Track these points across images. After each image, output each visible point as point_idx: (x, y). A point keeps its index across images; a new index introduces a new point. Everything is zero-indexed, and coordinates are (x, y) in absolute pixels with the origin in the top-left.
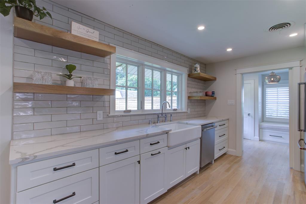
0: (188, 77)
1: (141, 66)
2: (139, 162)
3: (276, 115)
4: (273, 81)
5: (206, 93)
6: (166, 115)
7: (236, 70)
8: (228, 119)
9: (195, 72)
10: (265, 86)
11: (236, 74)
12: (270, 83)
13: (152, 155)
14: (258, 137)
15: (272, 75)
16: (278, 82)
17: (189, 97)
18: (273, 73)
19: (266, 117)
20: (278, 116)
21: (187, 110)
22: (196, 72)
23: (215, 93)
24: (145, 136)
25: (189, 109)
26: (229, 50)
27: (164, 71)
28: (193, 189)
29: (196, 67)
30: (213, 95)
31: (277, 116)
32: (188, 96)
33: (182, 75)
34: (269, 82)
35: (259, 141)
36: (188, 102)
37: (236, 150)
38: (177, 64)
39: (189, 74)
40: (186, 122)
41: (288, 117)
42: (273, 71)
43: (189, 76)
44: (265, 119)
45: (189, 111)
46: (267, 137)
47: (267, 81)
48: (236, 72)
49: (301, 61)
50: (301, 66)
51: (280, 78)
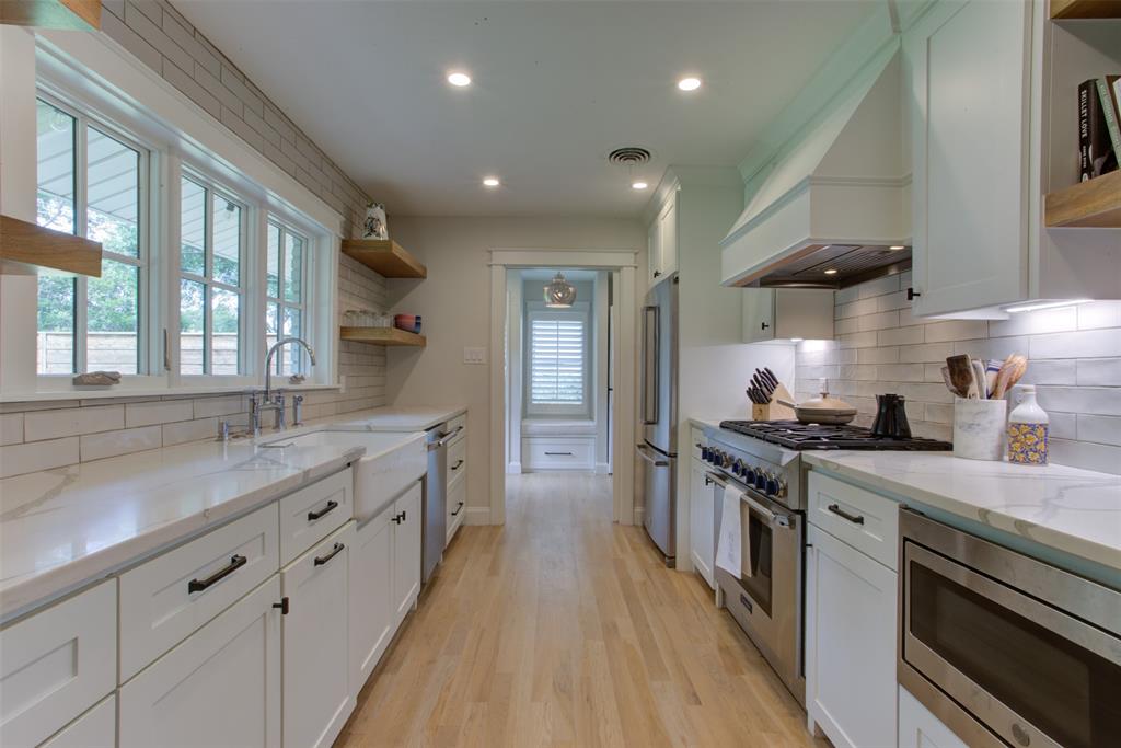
0: (342, 251)
1: (165, 157)
2: (284, 606)
4: (561, 301)
5: (397, 318)
6: (278, 399)
7: (490, 252)
8: (466, 412)
9: (368, 238)
10: (530, 314)
11: (490, 266)
12: (555, 306)
13: (318, 562)
14: (519, 464)
15: (559, 283)
16: (571, 303)
17: (344, 331)
18: (560, 275)
19: (533, 402)
20: (559, 400)
21: (339, 383)
22: (374, 237)
23: (423, 321)
24: (300, 481)
25: (343, 378)
26: (491, 182)
27: (261, 207)
28: (431, 662)
29: (374, 216)
30: (417, 330)
32: (342, 328)
33: (319, 237)
34: (553, 302)
35: (523, 473)
36: (340, 352)
37: (489, 506)
38: (310, 190)
39: (343, 241)
40: (362, 423)
41: (579, 400)
42: (564, 272)
43: (346, 246)
44: (529, 412)
45: (342, 386)
46: (540, 461)
47: (547, 297)
48: (491, 260)
49: (636, 254)
50: (636, 268)
51: (575, 294)
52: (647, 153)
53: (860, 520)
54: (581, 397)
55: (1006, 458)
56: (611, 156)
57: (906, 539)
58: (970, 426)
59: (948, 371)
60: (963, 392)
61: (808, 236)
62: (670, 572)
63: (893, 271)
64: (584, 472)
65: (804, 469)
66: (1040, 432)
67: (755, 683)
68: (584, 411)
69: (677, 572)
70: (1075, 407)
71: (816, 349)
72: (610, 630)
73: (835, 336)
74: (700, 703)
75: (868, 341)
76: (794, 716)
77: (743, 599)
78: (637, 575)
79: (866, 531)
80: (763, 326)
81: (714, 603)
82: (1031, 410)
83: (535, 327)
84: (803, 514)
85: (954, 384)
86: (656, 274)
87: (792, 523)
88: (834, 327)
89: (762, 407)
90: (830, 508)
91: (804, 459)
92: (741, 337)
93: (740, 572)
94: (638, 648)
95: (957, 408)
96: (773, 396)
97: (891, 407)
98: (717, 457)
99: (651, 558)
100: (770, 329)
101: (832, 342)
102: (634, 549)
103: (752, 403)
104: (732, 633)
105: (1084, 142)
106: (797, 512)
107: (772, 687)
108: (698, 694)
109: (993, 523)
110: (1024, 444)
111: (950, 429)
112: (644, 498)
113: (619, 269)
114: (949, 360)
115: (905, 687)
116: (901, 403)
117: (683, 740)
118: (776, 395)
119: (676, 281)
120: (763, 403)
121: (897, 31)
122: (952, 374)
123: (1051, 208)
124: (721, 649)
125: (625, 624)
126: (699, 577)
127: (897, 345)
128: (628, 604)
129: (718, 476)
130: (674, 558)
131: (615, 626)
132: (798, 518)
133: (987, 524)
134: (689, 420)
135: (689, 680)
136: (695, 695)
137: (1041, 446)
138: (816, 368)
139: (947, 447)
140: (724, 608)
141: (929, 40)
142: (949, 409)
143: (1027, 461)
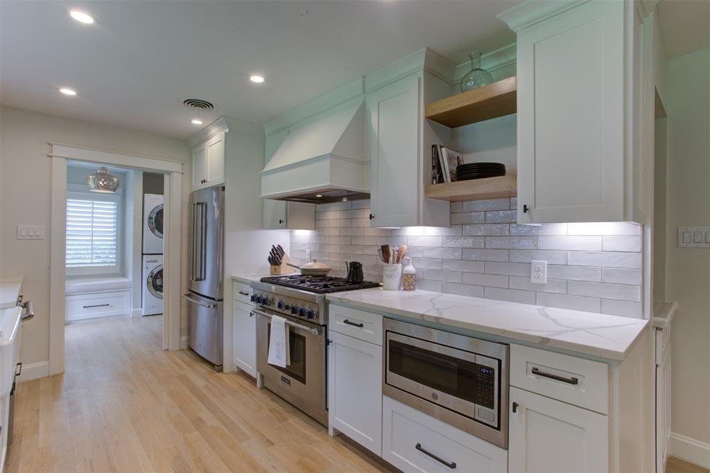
3: (90, 261)
4: (106, 187)
7: (52, 145)
11: (51, 157)
12: (99, 191)
15: (104, 174)
16: (114, 190)
18: (104, 169)
19: (67, 266)
20: (94, 263)
26: (68, 92)
31: (92, 263)
34: (98, 188)
37: (48, 360)
41: (113, 262)
47: (91, 184)
48: (52, 152)
49: (182, 164)
50: (182, 173)
51: (118, 184)
52: (212, 105)
53: (361, 326)
54: (114, 261)
55: (402, 288)
56: (185, 102)
57: (387, 331)
58: (391, 276)
59: (381, 252)
60: (387, 261)
61: (328, 184)
62: (220, 374)
63: (345, 200)
64: (122, 317)
65: (326, 303)
66: (414, 277)
67: (296, 422)
68: (118, 271)
69: (224, 373)
70: (422, 266)
71: (304, 235)
72: (198, 423)
73: (316, 228)
74: (273, 444)
75: (335, 232)
76: (320, 431)
77: (283, 379)
78: (200, 383)
79: (364, 330)
80: (280, 222)
81: (256, 386)
82: (410, 268)
83: (69, 204)
84: (325, 326)
85: (384, 257)
86: (204, 182)
87: (320, 332)
88: (315, 223)
89: (276, 267)
90: (345, 322)
91: (327, 298)
92: (262, 226)
93: (285, 364)
94: (222, 427)
95: (385, 268)
96: (282, 261)
97: (355, 268)
98: (264, 299)
99: (204, 369)
100: (285, 223)
101: (314, 231)
102: (189, 366)
103: (270, 265)
104: (272, 400)
105: (434, 167)
106: (323, 326)
107: (305, 421)
108: (271, 440)
109: (426, 319)
110: (409, 282)
111: (381, 277)
112: (190, 329)
113: (169, 173)
114: (382, 247)
115: (387, 395)
116: (361, 266)
117: (274, 467)
118: (284, 260)
119: (223, 188)
120: (277, 264)
121: (364, 92)
122: (383, 253)
123: (426, 191)
124: (271, 411)
125: (206, 415)
126: (242, 373)
127: (350, 237)
128: (203, 403)
129: (262, 310)
130: (222, 365)
131: (200, 419)
132: (324, 328)
133: (424, 320)
134: (232, 276)
135: (262, 434)
136: (268, 441)
137: (414, 283)
138: (305, 245)
139: (377, 285)
140: (264, 387)
141: (379, 103)
142: (382, 269)
143: (410, 290)
